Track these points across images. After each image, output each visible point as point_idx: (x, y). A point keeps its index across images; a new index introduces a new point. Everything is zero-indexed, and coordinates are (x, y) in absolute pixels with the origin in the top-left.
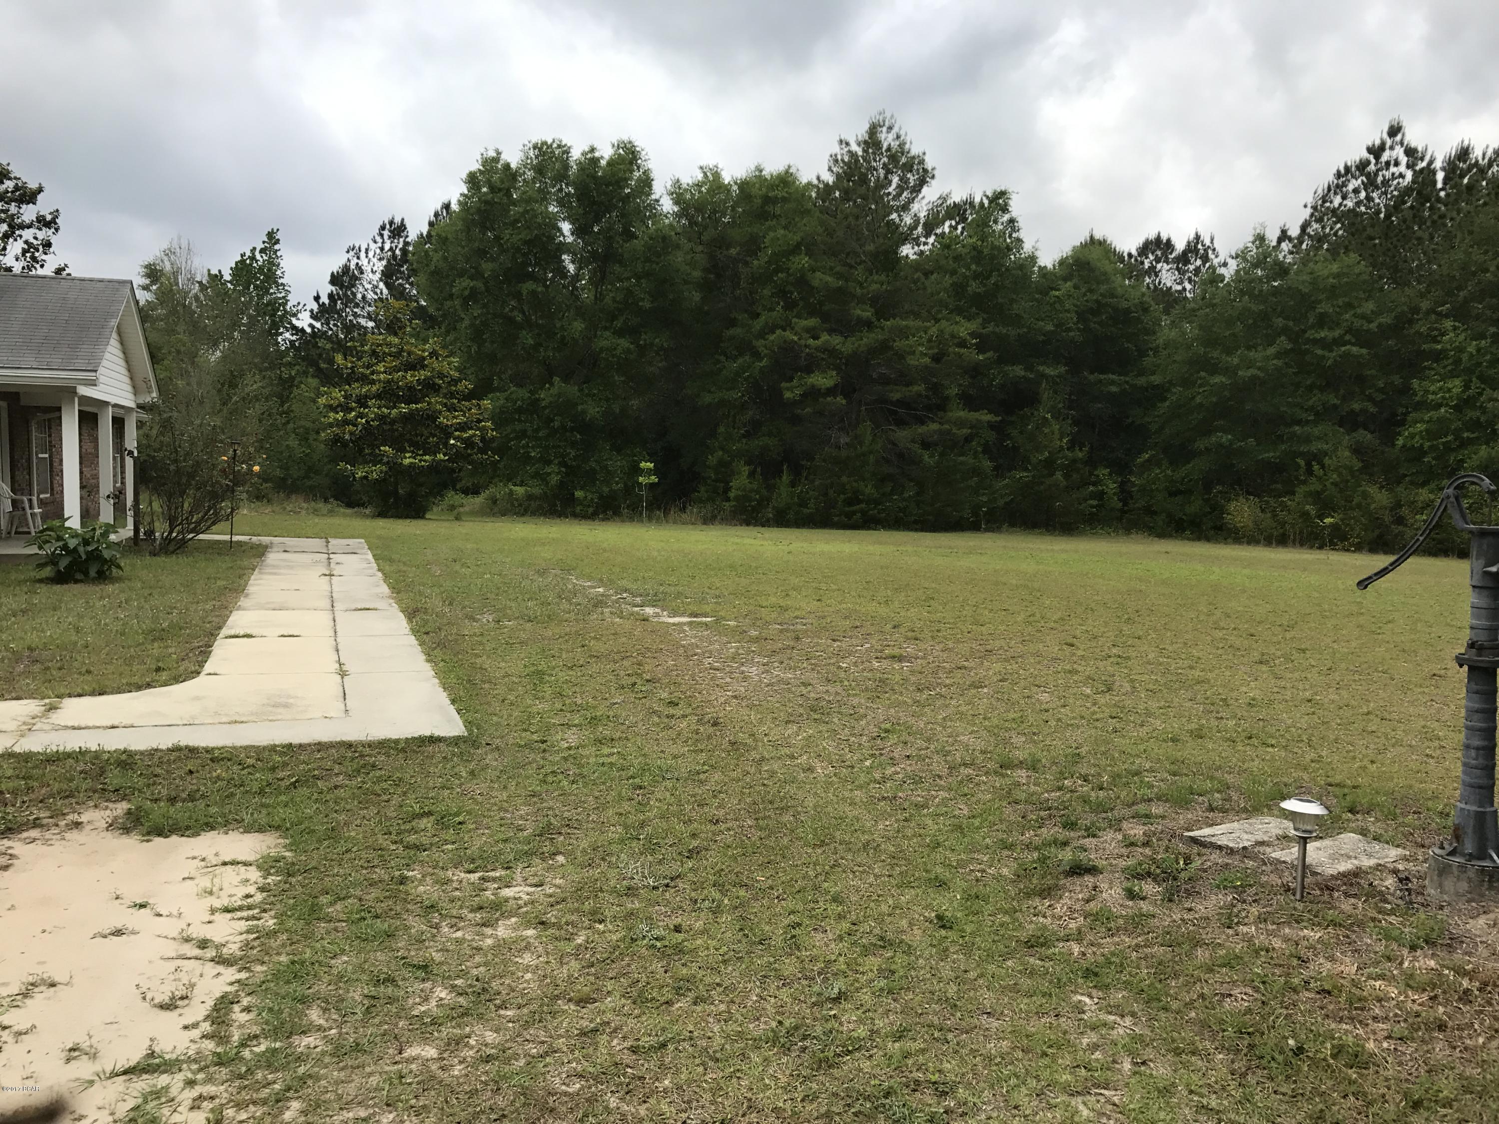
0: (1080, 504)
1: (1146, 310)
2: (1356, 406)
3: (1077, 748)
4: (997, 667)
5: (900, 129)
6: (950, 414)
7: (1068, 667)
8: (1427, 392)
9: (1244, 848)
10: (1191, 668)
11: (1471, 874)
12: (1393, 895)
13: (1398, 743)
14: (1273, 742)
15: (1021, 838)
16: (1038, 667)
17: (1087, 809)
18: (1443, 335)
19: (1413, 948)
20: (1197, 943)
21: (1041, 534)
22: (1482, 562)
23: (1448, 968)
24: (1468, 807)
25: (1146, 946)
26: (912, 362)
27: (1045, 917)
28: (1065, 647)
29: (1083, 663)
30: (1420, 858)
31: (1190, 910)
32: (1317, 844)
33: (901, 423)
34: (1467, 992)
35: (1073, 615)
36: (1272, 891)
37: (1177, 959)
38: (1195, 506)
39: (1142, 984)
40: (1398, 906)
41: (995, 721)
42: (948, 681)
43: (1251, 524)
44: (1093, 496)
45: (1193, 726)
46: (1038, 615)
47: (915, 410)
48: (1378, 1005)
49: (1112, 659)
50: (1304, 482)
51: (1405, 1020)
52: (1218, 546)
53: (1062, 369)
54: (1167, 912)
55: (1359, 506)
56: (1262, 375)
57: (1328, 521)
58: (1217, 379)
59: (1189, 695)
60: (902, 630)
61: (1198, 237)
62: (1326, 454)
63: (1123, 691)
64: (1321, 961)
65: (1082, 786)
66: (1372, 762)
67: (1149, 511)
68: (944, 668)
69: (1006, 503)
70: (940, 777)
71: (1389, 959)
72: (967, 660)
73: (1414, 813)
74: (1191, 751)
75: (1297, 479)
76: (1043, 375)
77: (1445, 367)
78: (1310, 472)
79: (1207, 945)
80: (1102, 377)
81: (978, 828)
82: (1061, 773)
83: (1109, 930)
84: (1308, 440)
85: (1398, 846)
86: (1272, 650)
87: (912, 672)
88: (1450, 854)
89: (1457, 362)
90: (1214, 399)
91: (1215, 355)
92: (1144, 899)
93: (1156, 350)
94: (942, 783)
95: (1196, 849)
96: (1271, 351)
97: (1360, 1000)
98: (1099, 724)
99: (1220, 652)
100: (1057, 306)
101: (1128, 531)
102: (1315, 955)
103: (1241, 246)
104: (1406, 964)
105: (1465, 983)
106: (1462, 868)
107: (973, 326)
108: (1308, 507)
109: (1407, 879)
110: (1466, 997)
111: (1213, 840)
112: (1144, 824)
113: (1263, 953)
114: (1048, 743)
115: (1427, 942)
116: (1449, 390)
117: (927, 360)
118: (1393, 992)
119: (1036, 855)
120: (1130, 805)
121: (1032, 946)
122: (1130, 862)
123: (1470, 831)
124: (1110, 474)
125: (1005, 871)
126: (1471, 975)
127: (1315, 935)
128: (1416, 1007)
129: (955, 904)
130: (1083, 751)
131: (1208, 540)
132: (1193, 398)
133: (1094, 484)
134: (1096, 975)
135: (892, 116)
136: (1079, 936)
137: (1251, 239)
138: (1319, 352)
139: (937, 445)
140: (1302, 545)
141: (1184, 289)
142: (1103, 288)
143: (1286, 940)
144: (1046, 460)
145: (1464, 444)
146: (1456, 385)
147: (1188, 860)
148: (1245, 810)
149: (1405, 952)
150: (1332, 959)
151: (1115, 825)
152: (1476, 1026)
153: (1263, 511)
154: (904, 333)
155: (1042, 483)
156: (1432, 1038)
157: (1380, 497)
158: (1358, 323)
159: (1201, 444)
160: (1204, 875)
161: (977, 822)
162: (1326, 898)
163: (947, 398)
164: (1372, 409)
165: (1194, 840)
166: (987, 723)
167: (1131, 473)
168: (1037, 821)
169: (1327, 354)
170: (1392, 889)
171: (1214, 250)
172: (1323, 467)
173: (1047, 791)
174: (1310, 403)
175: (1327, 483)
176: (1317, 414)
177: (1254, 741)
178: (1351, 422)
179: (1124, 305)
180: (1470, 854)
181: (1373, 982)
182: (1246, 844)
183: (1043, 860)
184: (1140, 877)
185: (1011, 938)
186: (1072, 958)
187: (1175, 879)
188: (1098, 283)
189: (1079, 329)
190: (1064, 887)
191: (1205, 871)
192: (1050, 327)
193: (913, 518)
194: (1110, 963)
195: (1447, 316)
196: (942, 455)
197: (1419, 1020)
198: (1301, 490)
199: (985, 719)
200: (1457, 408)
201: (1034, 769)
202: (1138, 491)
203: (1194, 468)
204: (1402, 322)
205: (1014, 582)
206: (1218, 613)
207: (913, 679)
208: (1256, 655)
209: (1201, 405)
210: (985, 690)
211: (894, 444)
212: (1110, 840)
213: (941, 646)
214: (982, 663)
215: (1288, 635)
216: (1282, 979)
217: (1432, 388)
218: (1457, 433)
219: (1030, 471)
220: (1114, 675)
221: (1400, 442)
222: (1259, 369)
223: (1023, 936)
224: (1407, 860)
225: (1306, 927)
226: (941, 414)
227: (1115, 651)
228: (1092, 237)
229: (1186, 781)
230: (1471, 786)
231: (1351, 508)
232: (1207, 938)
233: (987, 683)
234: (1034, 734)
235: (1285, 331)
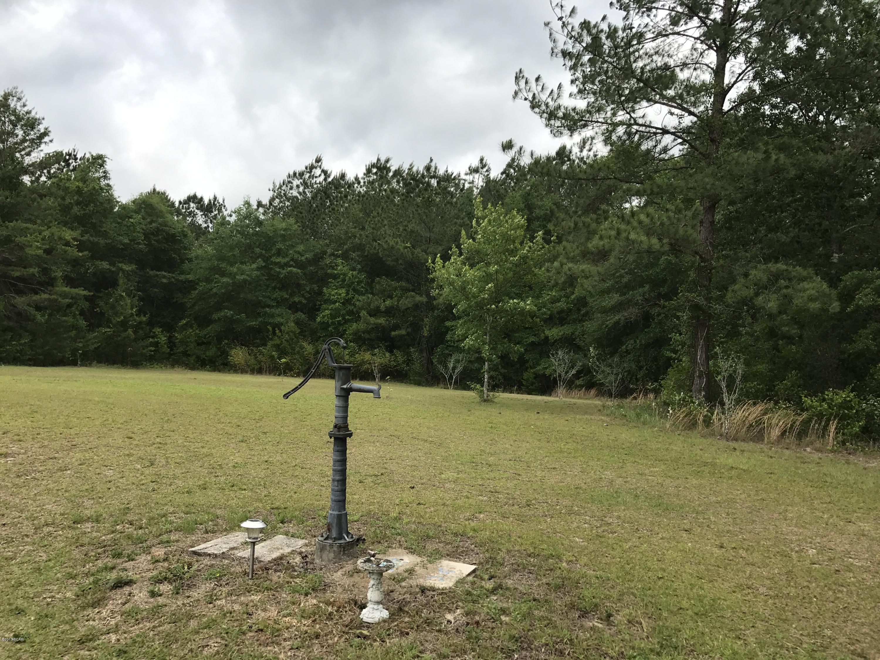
0: (144, 349)
1: (185, 236)
2: (296, 299)
3: (128, 504)
4: (79, 455)
5: (26, 101)
6: (57, 289)
7: (127, 452)
8: (330, 294)
9: (223, 553)
10: (203, 447)
11: (335, 549)
12: (298, 567)
13: (309, 481)
14: (245, 487)
15: (82, 569)
16: (107, 453)
17: (130, 543)
18: (336, 265)
19: (306, 595)
20: (190, 617)
21: (118, 368)
22: (340, 383)
23: (323, 602)
24: (334, 513)
25: (159, 626)
26: (30, 252)
27: (94, 620)
28: (126, 440)
29: (137, 449)
30: (313, 543)
31: (188, 597)
32: (262, 544)
33: (20, 292)
34: (331, 614)
35: (133, 419)
36: (236, 576)
37: (178, 630)
38: (212, 351)
39: (155, 652)
40: (300, 572)
41: (73, 492)
42: (41, 469)
43: (243, 362)
44: (151, 344)
45: (201, 482)
46: (110, 420)
47: (30, 284)
48: (287, 631)
49: (155, 446)
50: (272, 339)
51: (300, 637)
52: (224, 374)
53: (134, 267)
54: (174, 601)
55: (298, 352)
56: (249, 279)
57: (283, 360)
58: (225, 280)
59: (200, 464)
60: (9, 435)
61: (215, 198)
62: (282, 324)
63: (161, 464)
64: (259, 612)
65: (128, 528)
66: (295, 493)
67: (186, 354)
68: (40, 459)
69: (95, 348)
70: (27, 536)
71: (294, 603)
72: (58, 453)
73: (312, 518)
74: (199, 498)
75: (268, 337)
76: (121, 269)
77: (338, 282)
78: (274, 333)
79: (197, 617)
80: (159, 273)
81: (53, 567)
82: (116, 522)
83: (137, 620)
84: (272, 316)
85: (303, 538)
86: (249, 434)
87: (14, 464)
88: (325, 539)
89: (344, 280)
90: (223, 291)
91: (223, 266)
92: (161, 595)
93: (190, 260)
94: (29, 540)
95: (195, 558)
96: (254, 266)
97: (278, 630)
98: (143, 487)
99: (221, 436)
100: (132, 228)
101: (173, 366)
102: (257, 610)
103: (237, 206)
104: (302, 605)
105: (330, 609)
106: (331, 546)
107: (76, 234)
108: (274, 353)
109: (306, 556)
110: (330, 617)
111: (206, 551)
112: (165, 547)
113: (228, 615)
114: (109, 503)
115: (313, 589)
116: (340, 295)
117: (40, 252)
118: (294, 622)
119: (91, 579)
120: (157, 537)
121: (83, 643)
122: (155, 573)
123: (334, 525)
124: (162, 332)
125: (69, 594)
126: (332, 604)
127: (256, 598)
128: (305, 628)
129: (29, 625)
130: (131, 506)
131: (219, 371)
132: (211, 289)
133: (153, 337)
134: (125, 652)
135: (22, 92)
136: (116, 629)
137: (243, 203)
138: (278, 270)
139: (46, 308)
140: (270, 374)
141: (208, 226)
142: (160, 220)
143: (242, 604)
144: (122, 321)
145: (346, 321)
146: (343, 291)
147: (190, 565)
148: (226, 530)
149: (302, 597)
150: (265, 610)
151: (147, 550)
152: (334, 632)
153: (249, 354)
154: (24, 232)
155: (119, 336)
156: (312, 644)
157: (309, 348)
158: (296, 256)
159: (215, 316)
160: (199, 573)
161: (51, 564)
162: (265, 575)
163: (55, 279)
164: (304, 301)
165: (195, 553)
166: (67, 494)
167: (175, 331)
168: (95, 556)
169: (281, 270)
170: (298, 563)
171: (225, 206)
172: (281, 331)
173: (104, 535)
174: (275, 296)
175: (283, 340)
176: (278, 302)
177: (235, 488)
178: (294, 308)
179: (173, 231)
180: (335, 538)
181: (285, 619)
182: (225, 550)
183: (96, 582)
184: (160, 582)
185: (68, 640)
186: (111, 645)
187: (181, 579)
188: (157, 217)
189: (145, 244)
190: (110, 598)
191: (200, 571)
192: (126, 241)
193: (28, 357)
194: (136, 642)
195: (339, 257)
196: (50, 315)
197: (306, 635)
198: (270, 343)
199: (66, 491)
200: (343, 303)
201: (98, 521)
202: (179, 342)
203: (212, 329)
204: (318, 258)
205: (97, 399)
206: (221, 414)
207: (15, 469)
208: (240, 438)
209: (216, 294)
210: (69, 472)
211: (15, 307)
212: (143, 561)
213: (39, 444)
214: (68, 454)
215: (258, 425)
216: (237, 629)
217: (333, 293)
218: (343, 316)
219: (111, 328)
220: (156, 455)
221: (318, 319)
222: (247, 275)
223: (77, 636)
224: (307, 546)
225: (253, 594)
226: (50, 288)
227: (158, 440)
228: (154, 190)
229: (192, 517)
230: (335, 501)
231: (295, 354)
232: (196, 612)
233: (70, 467)
234: (100, 498)
235: (261, 256)
